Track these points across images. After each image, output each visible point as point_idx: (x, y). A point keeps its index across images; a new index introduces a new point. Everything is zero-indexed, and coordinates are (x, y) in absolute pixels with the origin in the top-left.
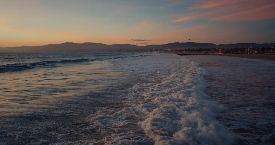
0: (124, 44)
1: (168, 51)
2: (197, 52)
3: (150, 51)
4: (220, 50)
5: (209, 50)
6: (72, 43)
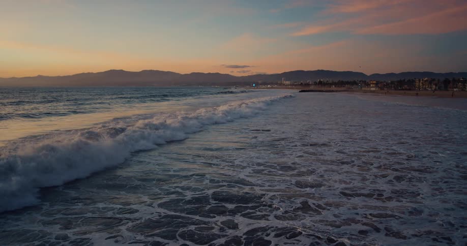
1: (284, 85)
2: (334, 86)
3: (254, 85)
4: (374, 84)
5: (354, 83)
6: (122, 70)
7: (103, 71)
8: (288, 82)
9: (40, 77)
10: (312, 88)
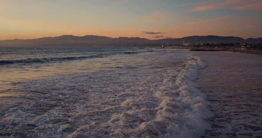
0: (132, 38)
1: (184, 46)
2: (217, 47)
3: (163, 46)
4: (243, 45)
5: (232, 45)
6: (71, 36)
7: (58, 36)
8: (187, 44)
9: (16, 40)
10: (201, 48)
